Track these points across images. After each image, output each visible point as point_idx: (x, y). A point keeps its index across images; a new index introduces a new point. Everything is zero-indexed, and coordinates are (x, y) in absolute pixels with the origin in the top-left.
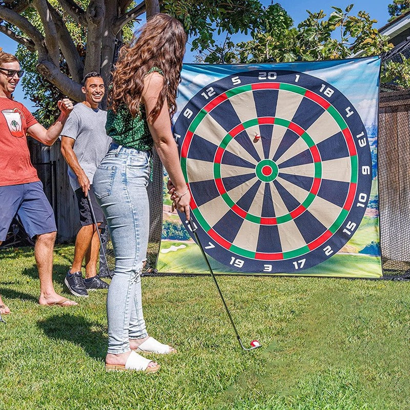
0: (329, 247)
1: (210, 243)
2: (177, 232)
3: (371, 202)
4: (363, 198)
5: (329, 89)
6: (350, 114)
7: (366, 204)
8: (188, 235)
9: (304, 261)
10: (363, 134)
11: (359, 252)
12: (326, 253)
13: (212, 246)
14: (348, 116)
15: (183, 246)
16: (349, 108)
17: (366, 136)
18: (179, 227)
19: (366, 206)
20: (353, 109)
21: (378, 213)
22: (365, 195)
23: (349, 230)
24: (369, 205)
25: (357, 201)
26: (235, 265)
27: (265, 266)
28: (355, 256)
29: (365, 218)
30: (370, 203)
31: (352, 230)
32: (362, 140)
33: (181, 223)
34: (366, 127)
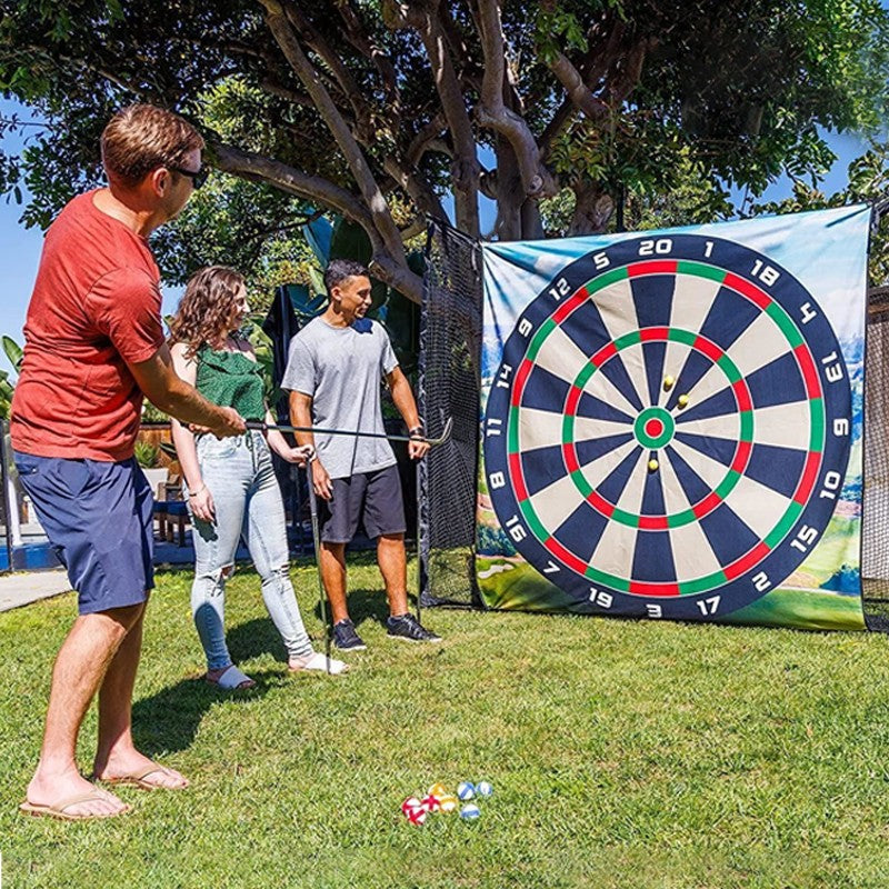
0: (762, 575)
1: (550, 563)
2: (494, 543)
3: (847, 489)
4: (833, 480)
5: (769, 269)
6: (808, 317)
7: (837, 492)
8: (511, 547)
9: (716, 600)
10: (834, 356)
11: (821, 587)
12: (758, 586)
13: (556, 568)
14: (805, 321)
15: (509, 567)
16: (808, 305)
17: (840, 359)
18: (496, 533)
19: (837, 497)
20: (815, 307)
21: (859, 511)
22: (837, 476)
23: (804, 543)
24: (843, 494)
25: (821, 486)
26: (599, 603)
27: (649, 606)
28: (812, 594)
29: (835, 520)
30: (845, 491)
31: (809, 542)
32: (833, 369)
33: (499, 526)
34: (840, 343)
